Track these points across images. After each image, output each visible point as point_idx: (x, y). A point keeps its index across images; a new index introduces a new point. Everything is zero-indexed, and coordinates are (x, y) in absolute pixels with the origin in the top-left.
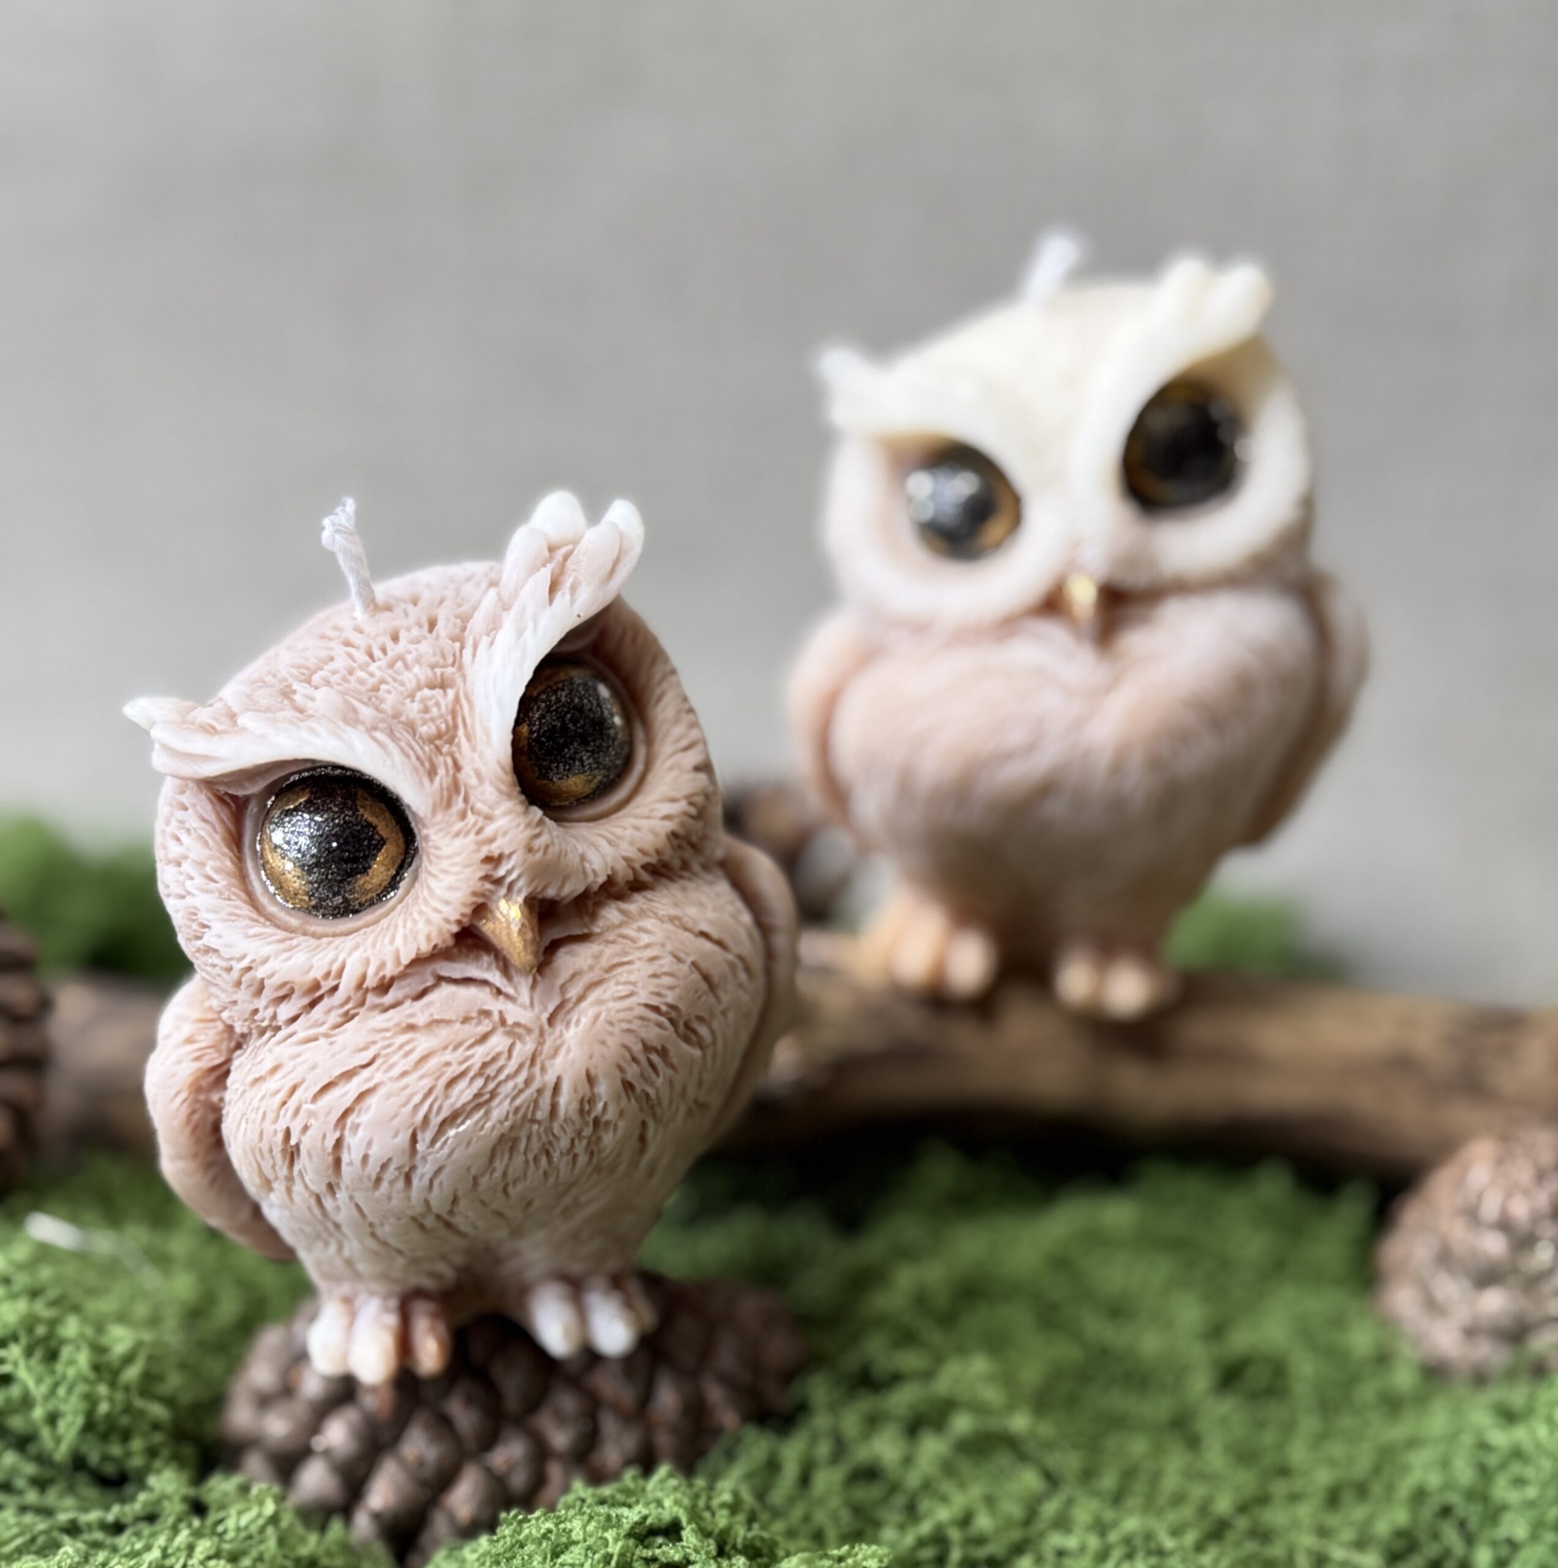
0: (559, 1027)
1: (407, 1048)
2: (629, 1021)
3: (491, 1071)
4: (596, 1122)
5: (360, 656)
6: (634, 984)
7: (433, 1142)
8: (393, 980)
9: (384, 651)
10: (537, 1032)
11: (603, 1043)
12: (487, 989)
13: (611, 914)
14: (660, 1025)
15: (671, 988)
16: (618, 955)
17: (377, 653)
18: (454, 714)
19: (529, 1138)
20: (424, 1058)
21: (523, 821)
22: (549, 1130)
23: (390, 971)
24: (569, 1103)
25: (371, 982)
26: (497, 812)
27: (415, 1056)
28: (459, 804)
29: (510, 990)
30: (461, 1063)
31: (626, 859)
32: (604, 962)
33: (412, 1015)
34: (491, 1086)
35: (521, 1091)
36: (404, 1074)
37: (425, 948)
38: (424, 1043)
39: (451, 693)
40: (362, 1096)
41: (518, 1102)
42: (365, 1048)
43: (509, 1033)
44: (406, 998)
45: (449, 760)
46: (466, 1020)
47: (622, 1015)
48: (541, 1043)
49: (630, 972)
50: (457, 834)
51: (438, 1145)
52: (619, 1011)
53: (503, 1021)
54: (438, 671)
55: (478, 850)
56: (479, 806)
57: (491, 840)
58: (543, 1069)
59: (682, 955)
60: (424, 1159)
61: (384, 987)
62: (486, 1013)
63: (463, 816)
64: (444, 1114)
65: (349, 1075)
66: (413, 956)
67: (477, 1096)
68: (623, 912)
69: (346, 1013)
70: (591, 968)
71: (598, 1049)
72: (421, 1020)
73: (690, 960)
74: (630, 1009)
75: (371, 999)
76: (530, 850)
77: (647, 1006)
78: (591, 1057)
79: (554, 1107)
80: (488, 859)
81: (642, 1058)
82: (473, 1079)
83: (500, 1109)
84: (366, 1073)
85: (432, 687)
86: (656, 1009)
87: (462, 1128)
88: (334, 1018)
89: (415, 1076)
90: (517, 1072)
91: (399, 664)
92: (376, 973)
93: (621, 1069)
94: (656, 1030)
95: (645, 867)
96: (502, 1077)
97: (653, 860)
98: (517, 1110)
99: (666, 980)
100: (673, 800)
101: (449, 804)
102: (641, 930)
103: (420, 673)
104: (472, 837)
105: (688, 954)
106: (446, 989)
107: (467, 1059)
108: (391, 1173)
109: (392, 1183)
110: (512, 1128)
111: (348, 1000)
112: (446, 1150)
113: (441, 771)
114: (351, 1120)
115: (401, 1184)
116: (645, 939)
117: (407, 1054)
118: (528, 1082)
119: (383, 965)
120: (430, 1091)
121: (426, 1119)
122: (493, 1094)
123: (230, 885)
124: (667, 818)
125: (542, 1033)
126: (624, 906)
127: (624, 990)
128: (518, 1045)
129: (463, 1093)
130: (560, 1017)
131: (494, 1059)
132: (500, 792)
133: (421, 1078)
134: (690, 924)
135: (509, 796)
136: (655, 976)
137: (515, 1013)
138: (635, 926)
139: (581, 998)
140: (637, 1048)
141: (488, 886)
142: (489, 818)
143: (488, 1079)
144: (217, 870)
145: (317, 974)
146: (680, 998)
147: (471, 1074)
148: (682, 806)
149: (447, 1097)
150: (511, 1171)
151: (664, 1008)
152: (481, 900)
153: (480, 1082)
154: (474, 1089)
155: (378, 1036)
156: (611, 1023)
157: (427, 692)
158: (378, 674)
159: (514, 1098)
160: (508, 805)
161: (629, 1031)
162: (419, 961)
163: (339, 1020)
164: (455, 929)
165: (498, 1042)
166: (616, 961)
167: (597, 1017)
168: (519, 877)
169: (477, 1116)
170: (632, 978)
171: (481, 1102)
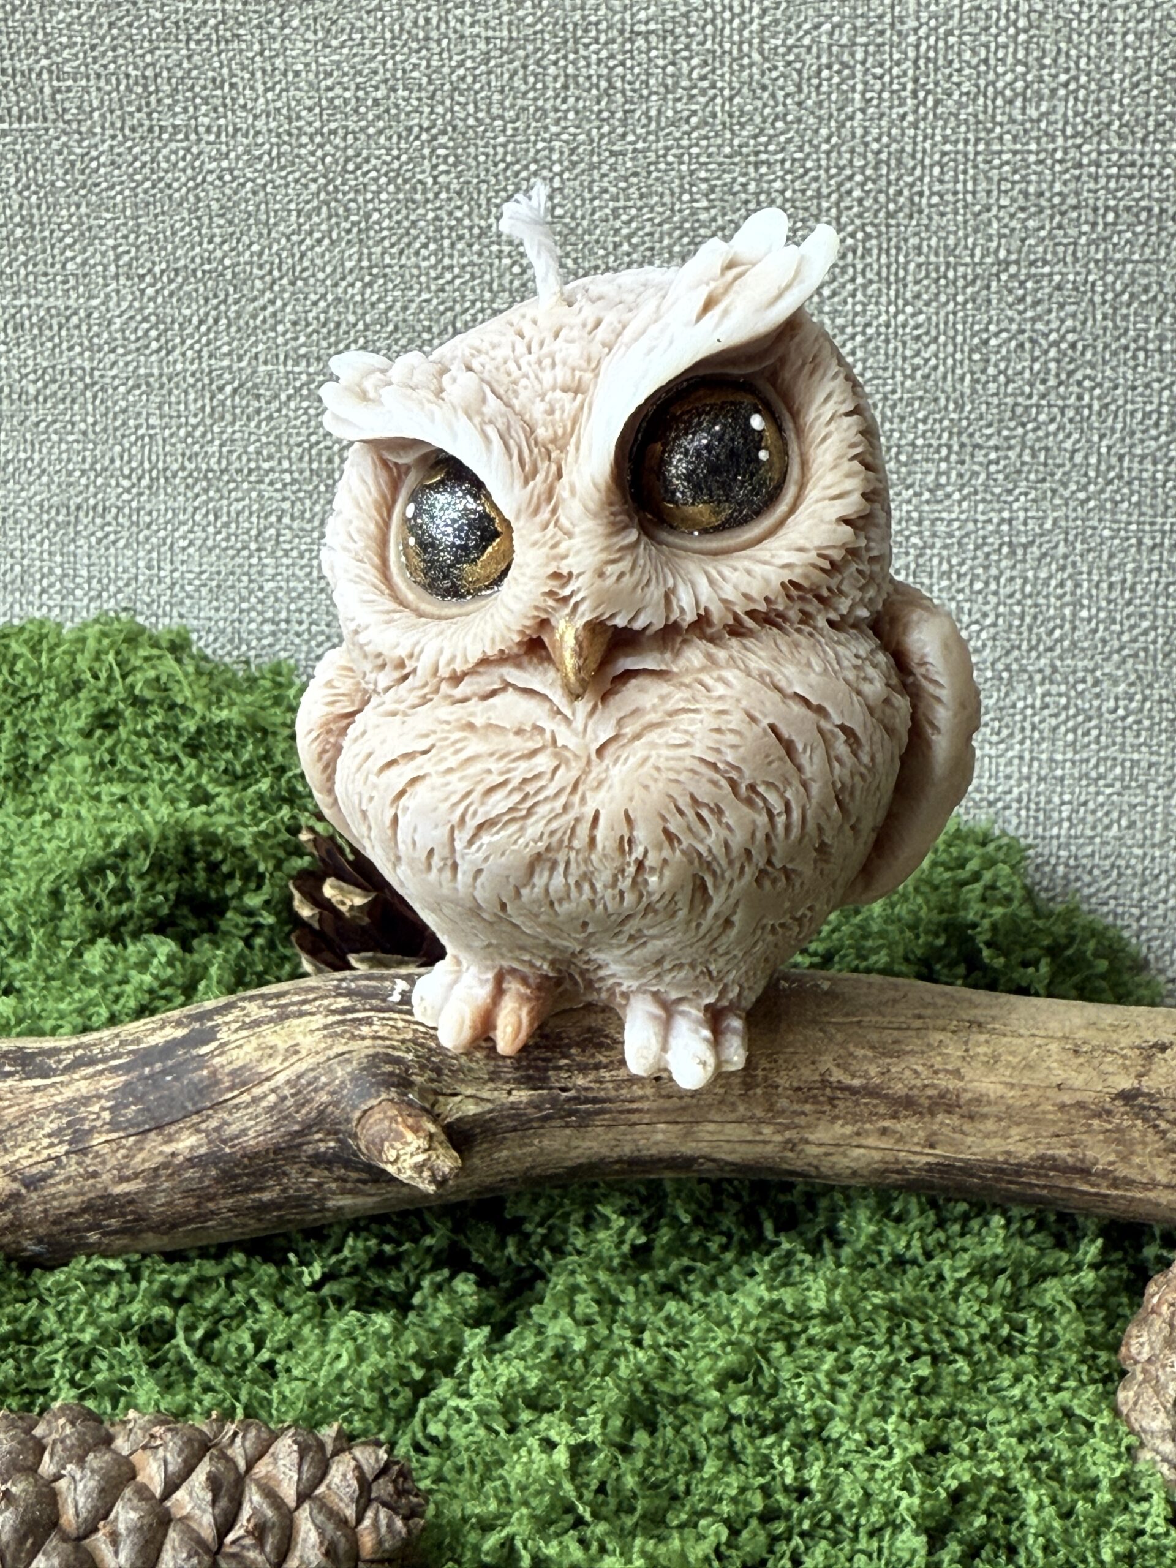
0: (608, 760)
1: (459, 746)
2: (679, 772)
3: (530, 788)
4: (640, 865)
5: (521, 348)
6: (692, 735)
7: (471, 842)
8: (465, 674)
9: (542, 345)
10: (584, 760)
11: (646, 787)
12: (547, 706)
13: (694, 655)
14: (715, 783)
15: (734, 747)
16: (686, 700)
17: (535, 347)
18: (575, 421)
19: (568, 863)
20: (470, 760)
21: (601, 543)
22: (587, 861)
23: (459, 667)
24: (606, 838)
25: (444, 672)
26: (577, 530)
27: (463, 755)
28: (545, 514)
29: (567, 712)
30: (502, 774)
31: (725, 601)
32: (670, 706)
33: (472, 714)
34: (529, 803)
35: (557, 816)
36: (450, 771)
37: (492, 652)
38: (475, 746)
39: (580, 397)
40: (414, 781)
41: (554, 825)
42: (426, 736)
43: (556, 755)
44: (475, 694)
45: (554, 468)
46: (519, 732)
47: (672, 763)
48: (586, 772)
49: (692, 722)
50: (534, 544)
51: (474, 847)
52: (667, 759)
53: (554, 742)
54: (578, 374)
55: (547, 565)
56: (564, 521)
57: (565, 557)
58: (583, 799)
59: (758, 715)
60: (463, 857)
61: (456, 679)
62: (539, 729)
63: (545, 527)
64: (479, 820)
65: (409, 756)
66: (480, 656)
67: (511, 810)
68: (709, 656)
69: (424, 696)
70: (654, 708)
71: (638, 792)
72: (479, 722)
73: (765, 722)
74: (681, 759)
75: (444, 686)
76: (601, 575)
77: (702, 760)
78: (631, 799)
79: (592, 841)
80: (556, 575)
81: (690, 813)
82: (511, 792)
83: (534, 827)
84: (420, 760)
85: (565, 390)
86: (714, 766)
87: (496, 838)
88: (413, 699)
89: (458, 774)
90: (557, 795)
91: (547, 362)
92: (449, 663)
93: (664, 819)
94: (709, 787)
95: (751, 614)
96: (540, 797)
97: (762, 607)
98: (552, 833)
99: (731, 738)
100: (801, 550)
101: (536, 512)
102: (720, 679)
103: (561, 375)
104: (546, 549)
105: (766, 716)
106: (510, 695)
107: (508, 771)
108: (436, 861)
109: (441, 870)
110: (548, 849)
111: (425, 685)
112: (481, 855)
113: (540, 477)
114: (403, 801)
115: (448, 874)
116: (720, 689)
117: (457, 752)
118: (566, 808)
119: (453, 659)
120: (468, 793)
121: (462, 820)
122: (530, 812)
123: (367, 547)
124: (788, 566)
125: (589, 762)
126: (713, 649)
127: (679, 738)
128: (562, 769)
129: (499, 804)
130: (611, 749)
131: (537, 777)
132: (587, 509)
133: (461, 779)
134: (783, 684)
135: (595, 516)
136: (718, 730)
137: (565, 737)
138: (715, 674)
139: (637, 736)
140: (684, 803)
141: (551, 602)
142: (569, 535)
143: (526, 796)
144: (359, 531)
145: (403, 653)
146: (743, 760)
147: (510, 787)
148: (812, 556)
149: (482, 804)
150: (551, 889)
151: (721, 766)
152: (544, 616)
153: (517, 797)
154: (510, 803)
155: (439, 728)
156: (658, 769)
157: (559, 394)
158: (525, 368)
159: (550, 821)
160: (590, 524)
161: (677, 781)
162: (485, 662)
163: (417, 701)
164: (517, 638)
165: (544, 762)
166: (682, 705)
167: (645, 760)
168: (583, 599)
169: (513, 828)
170: (692, 729)
171: (517, 816)
